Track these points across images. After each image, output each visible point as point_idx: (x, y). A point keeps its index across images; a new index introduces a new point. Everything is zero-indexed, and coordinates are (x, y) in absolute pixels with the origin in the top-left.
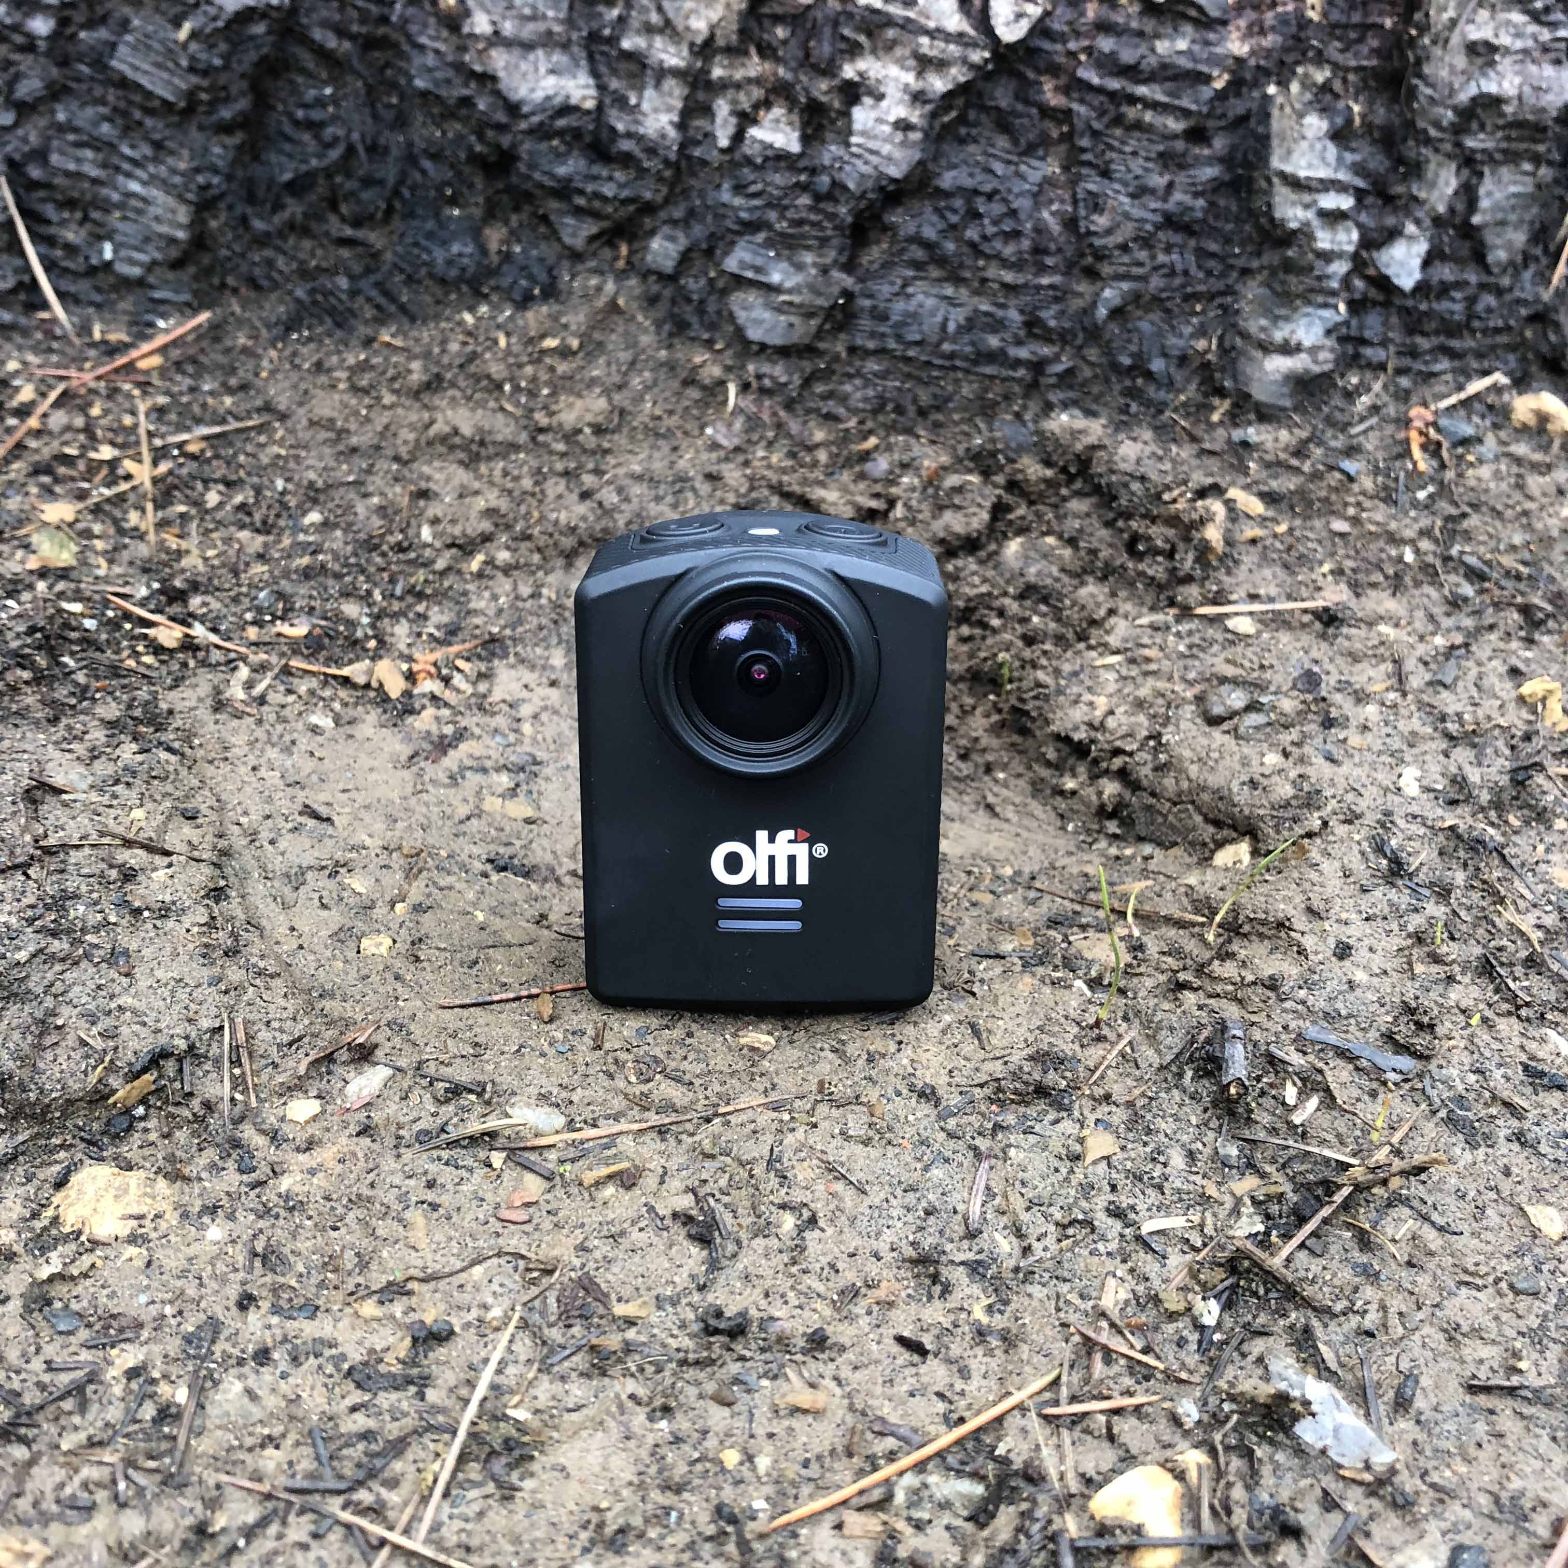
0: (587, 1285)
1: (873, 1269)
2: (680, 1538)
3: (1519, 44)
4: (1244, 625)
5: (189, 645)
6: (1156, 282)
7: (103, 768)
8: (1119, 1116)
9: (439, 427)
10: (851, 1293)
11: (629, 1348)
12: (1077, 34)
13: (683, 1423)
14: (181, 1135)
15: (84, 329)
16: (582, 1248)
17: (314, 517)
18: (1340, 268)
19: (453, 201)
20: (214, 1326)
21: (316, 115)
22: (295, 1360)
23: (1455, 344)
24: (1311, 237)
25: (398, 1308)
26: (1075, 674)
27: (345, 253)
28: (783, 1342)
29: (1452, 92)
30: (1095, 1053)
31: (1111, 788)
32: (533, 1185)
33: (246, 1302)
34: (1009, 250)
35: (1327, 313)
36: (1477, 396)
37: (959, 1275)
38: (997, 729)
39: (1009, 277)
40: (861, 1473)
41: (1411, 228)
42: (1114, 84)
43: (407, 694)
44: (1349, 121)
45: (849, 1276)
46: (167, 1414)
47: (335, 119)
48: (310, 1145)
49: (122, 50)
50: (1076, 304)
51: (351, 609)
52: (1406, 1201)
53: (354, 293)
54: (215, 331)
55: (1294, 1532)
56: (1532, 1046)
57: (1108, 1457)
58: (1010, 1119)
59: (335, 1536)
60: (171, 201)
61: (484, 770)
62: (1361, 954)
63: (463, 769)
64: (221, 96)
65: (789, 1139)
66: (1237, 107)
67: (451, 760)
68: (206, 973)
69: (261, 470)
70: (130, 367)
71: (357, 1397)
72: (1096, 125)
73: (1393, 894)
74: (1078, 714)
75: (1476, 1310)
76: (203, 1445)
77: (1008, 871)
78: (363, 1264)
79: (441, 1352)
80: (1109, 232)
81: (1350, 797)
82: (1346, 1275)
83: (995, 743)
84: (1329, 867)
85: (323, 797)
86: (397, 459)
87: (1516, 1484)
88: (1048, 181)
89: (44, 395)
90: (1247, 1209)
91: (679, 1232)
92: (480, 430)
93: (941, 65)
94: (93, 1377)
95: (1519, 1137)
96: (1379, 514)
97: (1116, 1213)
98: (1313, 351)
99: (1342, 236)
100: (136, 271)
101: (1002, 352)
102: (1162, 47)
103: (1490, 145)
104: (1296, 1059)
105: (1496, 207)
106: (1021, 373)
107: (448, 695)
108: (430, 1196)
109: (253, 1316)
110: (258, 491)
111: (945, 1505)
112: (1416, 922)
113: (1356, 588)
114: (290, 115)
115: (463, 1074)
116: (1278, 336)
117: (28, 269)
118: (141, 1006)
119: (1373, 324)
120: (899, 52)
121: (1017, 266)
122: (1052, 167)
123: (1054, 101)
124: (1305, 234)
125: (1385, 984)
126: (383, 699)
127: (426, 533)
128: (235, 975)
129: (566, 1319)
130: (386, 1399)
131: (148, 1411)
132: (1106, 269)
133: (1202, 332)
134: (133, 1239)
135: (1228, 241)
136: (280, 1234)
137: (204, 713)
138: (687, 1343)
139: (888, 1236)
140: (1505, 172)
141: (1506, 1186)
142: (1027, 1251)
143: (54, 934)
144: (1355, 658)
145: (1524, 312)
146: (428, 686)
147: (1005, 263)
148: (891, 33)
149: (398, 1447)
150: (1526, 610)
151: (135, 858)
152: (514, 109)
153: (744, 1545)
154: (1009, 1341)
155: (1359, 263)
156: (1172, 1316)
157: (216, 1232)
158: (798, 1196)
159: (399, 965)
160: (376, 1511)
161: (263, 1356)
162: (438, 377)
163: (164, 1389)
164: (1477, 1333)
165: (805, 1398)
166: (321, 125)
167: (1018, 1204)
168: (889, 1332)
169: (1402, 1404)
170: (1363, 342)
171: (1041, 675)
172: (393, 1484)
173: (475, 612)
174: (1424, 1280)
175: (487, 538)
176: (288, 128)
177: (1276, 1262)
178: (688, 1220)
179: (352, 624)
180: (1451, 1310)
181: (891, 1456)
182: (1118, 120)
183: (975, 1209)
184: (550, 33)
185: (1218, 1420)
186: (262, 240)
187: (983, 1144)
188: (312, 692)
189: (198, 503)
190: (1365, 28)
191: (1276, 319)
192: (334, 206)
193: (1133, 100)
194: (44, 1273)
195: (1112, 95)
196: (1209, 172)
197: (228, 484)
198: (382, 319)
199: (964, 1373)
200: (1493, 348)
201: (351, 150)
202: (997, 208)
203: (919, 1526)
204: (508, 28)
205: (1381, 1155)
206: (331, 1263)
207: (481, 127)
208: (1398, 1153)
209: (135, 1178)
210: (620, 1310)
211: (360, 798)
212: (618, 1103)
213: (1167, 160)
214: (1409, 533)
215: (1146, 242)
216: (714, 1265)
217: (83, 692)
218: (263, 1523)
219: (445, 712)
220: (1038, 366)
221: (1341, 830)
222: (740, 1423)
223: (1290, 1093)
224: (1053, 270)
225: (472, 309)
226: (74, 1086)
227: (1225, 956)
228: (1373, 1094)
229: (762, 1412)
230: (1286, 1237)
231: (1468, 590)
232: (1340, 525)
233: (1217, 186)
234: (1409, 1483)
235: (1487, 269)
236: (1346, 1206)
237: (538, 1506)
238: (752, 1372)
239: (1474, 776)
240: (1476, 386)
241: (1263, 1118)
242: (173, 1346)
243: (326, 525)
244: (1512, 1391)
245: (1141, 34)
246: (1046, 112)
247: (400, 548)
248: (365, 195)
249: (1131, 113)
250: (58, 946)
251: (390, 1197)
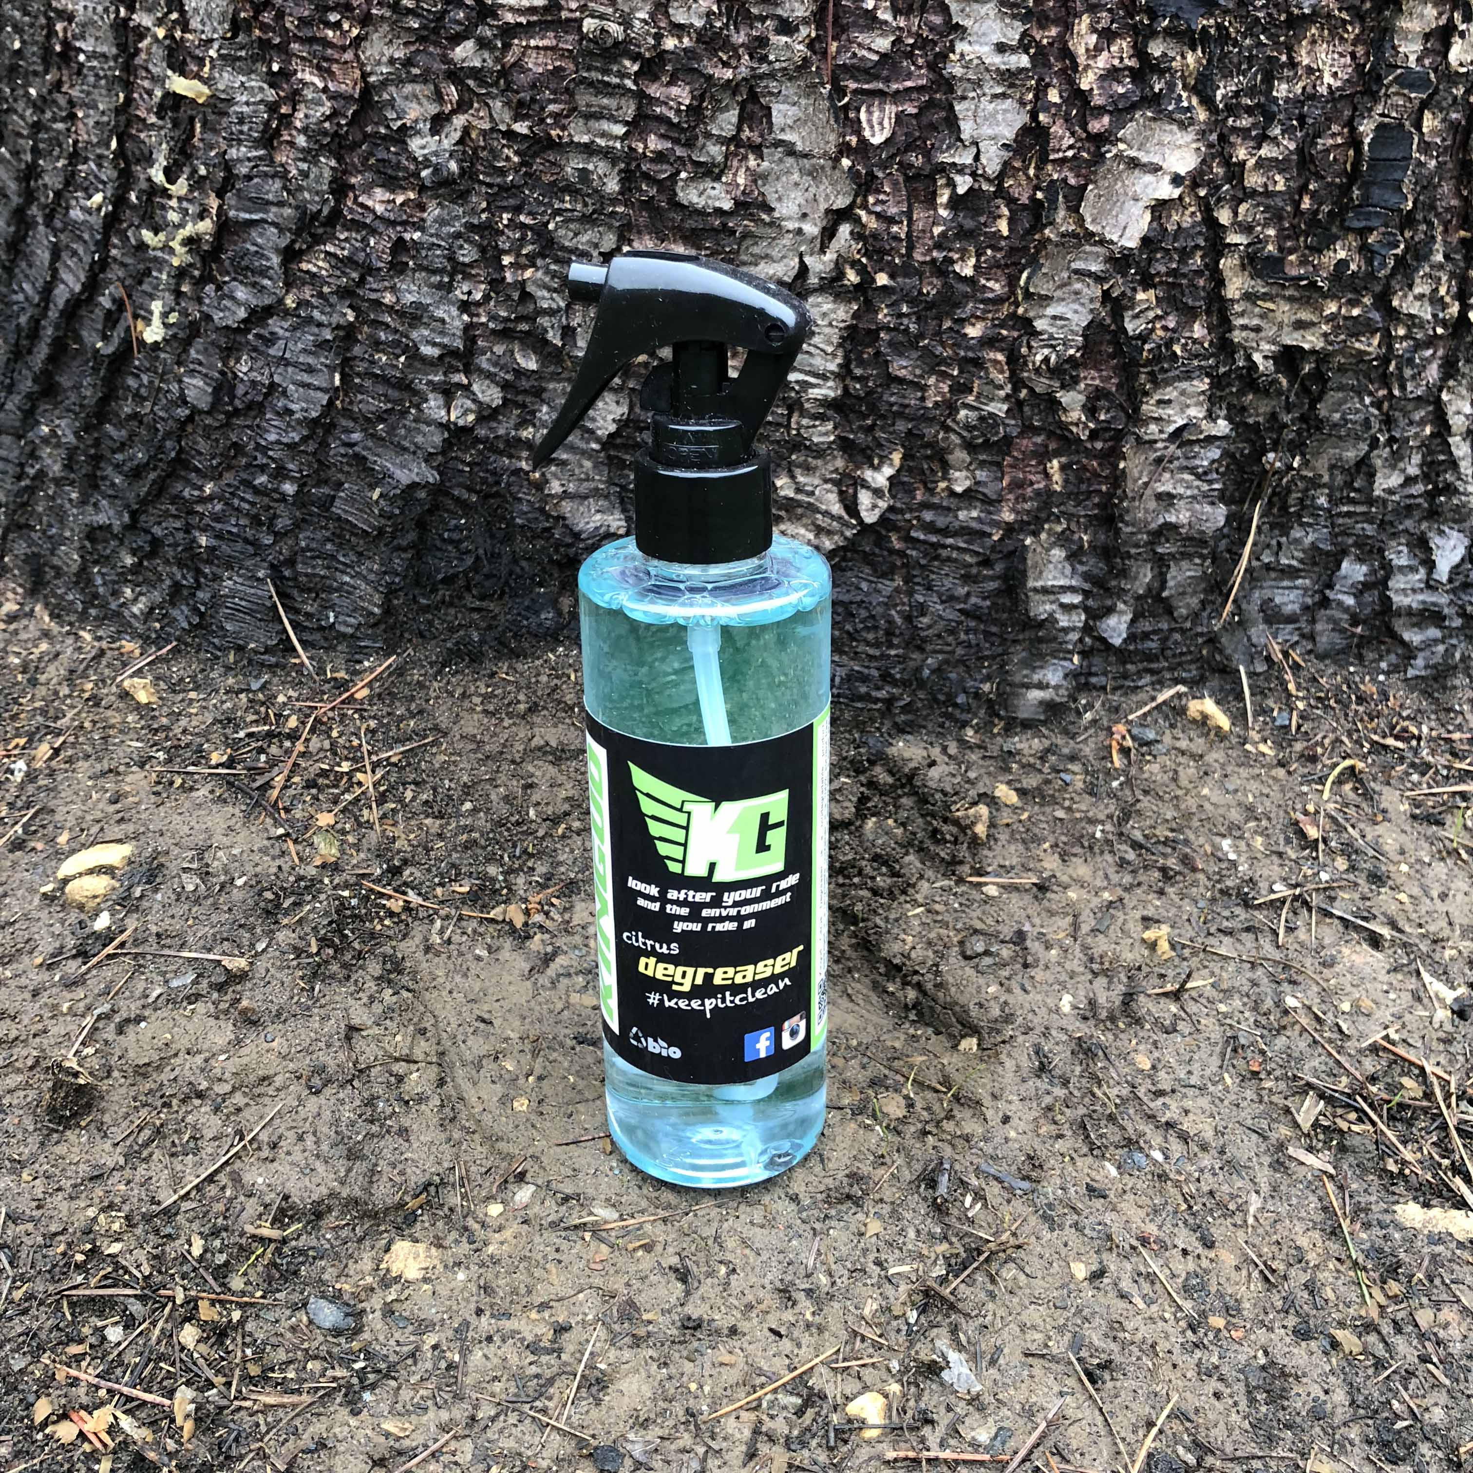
0: (631, 1303)
1: (761, 1294)
2: (671, 1423)
3: (1189, 493)
4: (992, 891)
5: (407, 908)
6: (960, 651)
7: (377, 1008)
8: (886, 1209)
9: (537, 741)
10: (750, 1307)
11: (649, 1335)
12: (911, 510)
13: (673, 1370)
14: (440, 1224)
15: (321, 671)
16: (628, 1285)
17: (468, 806)
18: (1074, 636)
19: (540, 584)
20: (466, 1324)
21: (456, 536)
22: (504, 1341)
23: (1154, 666)
24: (1056, 621)
25: (546, 1314)
26: (897, 920)
27: (476, 616)
28: (718, 1332)
29: (1147, 523)
30: (881, 1171)
31: (912, 994)
32: (604, 1249)
33: (479, 1312)
34: (870, 636)
35: (1066, 664)
36: (1164, 702)
37: (801, 1296)
38: (855, 947)
39: (871, 651)
40: (749, 1394)
41: (1121, 606)
42: (934, 539)
43: (526, 924)
44: (1081, 547)
45: (750, 1298)
46: (450, 1366)
47: (467, 538)
48: (500, 1229)
49: (338, 502)
50: (912, 664)
51: (493, 870)
52: (1013, 1260)
53: (482, 642)
54: (400, 671)
55: (931, 1422)
56: (1093, 1174)
57: (857, 1386)
58: (833, 1212)
59: (528, 1421)
60: (369, 590)
61: (569, 975)
62: (1014, 1122)
63: (559, 975)
64: (399, 530)
65: (726, 1225)
66: (1010, 545)
67: (551, 971)
68: (443, 1136)
69: (434, 773)
70: (351, 700)
71: (532, 1358)
72: (923, 562)
73: (1039, 1083)
74: (896, 947)
75: (1036, 1315)
76: (469, 1380)
77: (854, 1043)
78: (529, 1292)
79: (566, 1336)
80: (930, 627)
81: (1030, 1016)
82: (982, 1295)
83: (854, 955)
84: (1009, 1064)
85: (486, 1007)
86: (513, 762)
87: (1034, 1399)
88: (897, 590)
89: (303, 723)
90: (941, 1261)
91: (672, 1276)
92: (561, 743)
93: (829, 533)
94: (417, 1349)
95: (1075, 1225)
96: (1084, 804)
97: (878, 1263)
98: (1057, 687)
99: (1075, 618)
100: (350, 630)
101: (868, 694)
102: (962, 515)
103: (1173, 550)
104: (974, 1182)
105: (1179, 585)
106: (879, 705)
107: (548, 924)
108: (557, 1256)
109: (483, 1319)
110: (434, 789)
111: (785, 1408)
112: (1047, 1100)
113: (1064, 857)
114: (441, 536)
115: (568, 1189)
116: (1036, 677)
117: (285, 630)
118: (415, 1156)
119: (1097, 661)
120: (805, 520)
121: (877, 645)
122: (899, 582)
123: (897, 545)
124: (1051, 619)
125: (1024, 1139)
126: (513, 930)
127: (532, 813)
128: (457, 1135)
129: (621, 1319)
130: (544, 1359)
131: (443, 1365)
132: (929, 648)
133: (988, 678)
134: (425, 1280)
135: (1004, 625)
136: (490, 1276)
137: (420, 955)
138: (675, 1332)
139: (770, 1276)
140: (1184, 564)
141: (1064, 1251)
142: (833, 1284)
143: (372, 1122)
144: (1052, 913)
145: (1200, 640)
146: (538, 918)
147: (868, 644)
148: (800, 511)
149: (551, 1381)
150: (1164, 870)
151: (400, 1068)
152: (577, 535)
153: (697, 1426)
154: (821, 1329)
155: (1087, 629)
156: (896, 1318)
157: (461, 1276)
158: (729, 1257)
159: (533, 1117)
160: (544, 1411)
161: (489, 1339)
162: (536, 704)
163: (448, 1354)
164: (1034, 1327)
165: (727, 1358)
166: (460, 541)
167: (831, 1260)
168: (766, 1326)
169: (993, 1362)
170: (1091, 674)
171: (878, 921)
172: (550, 1399)
173: (560, 864)
174: (1016, 1300)
175: (567, 814)
176: (438, 543)
177: (946, 1292)
178: (676, 1270)
179: (493, 880)
180: (1024, 1317)
181: (762, 1386)
182: (937, 557)
183: (811, 1263)
184: (597, 489)
185: (907, 1370)
186: (426, 609)
187: (818, 1226)
188: (475, 931)
189: (401, 801)
190: (1089, 494)
191: (1034, 669)
192: (468, 589)
193: (945, 547)
194: (389, 1299)
195: (932, 545)
196: (993, 585)
197: (416, 784)
198: (498, 658)
199: (799, 1346)
200: (1180, 664)
201: (478, 558)
202: (864, 613)
203: (772, 1417)
204: (572, 487)
205: (1004, 1237)
206: (515, 1292)
207: (558, 545)
208: (1014, 1234)
209: (421, 1247)
210: (645, 1317)
211: (506, 1004)
212: (644, 1204)
213: (967, 578)
214: (1101, 816)
215: (952, 632)
216: (688, 1293)
217: (359, 955)
218: (498, 1415)
219: (547, 936)
220: (889, 702)
221: (1021, 1039)
222: (698, 1370)
223: (968, 1200)
224: (897, 647)
225: (553, 651)
226: (389, 1201)
227: (949, 1117)
228: (1009, 1201)
229: (708, 1365)
230: (956, 1276)
231: (1131, 855)
232: (1060, 814)
233: (998, 592)
234: (987, 1399)
235: (1175, 620)
236: (987, 1260)
237: (611, 1408)
238: (703, 1346)
239: (1102, 1000)
240: (1164, 695)
241: (955, 1212)
242: (450, 1334)
243: (475, 810)
244: (1043, 1356)
245: (949, 509)
246: (892, 551)
247: (518, 823)
248: (487, 584)
249: (944, 553)
250: (375, 1128)
251: (539, 1257)
